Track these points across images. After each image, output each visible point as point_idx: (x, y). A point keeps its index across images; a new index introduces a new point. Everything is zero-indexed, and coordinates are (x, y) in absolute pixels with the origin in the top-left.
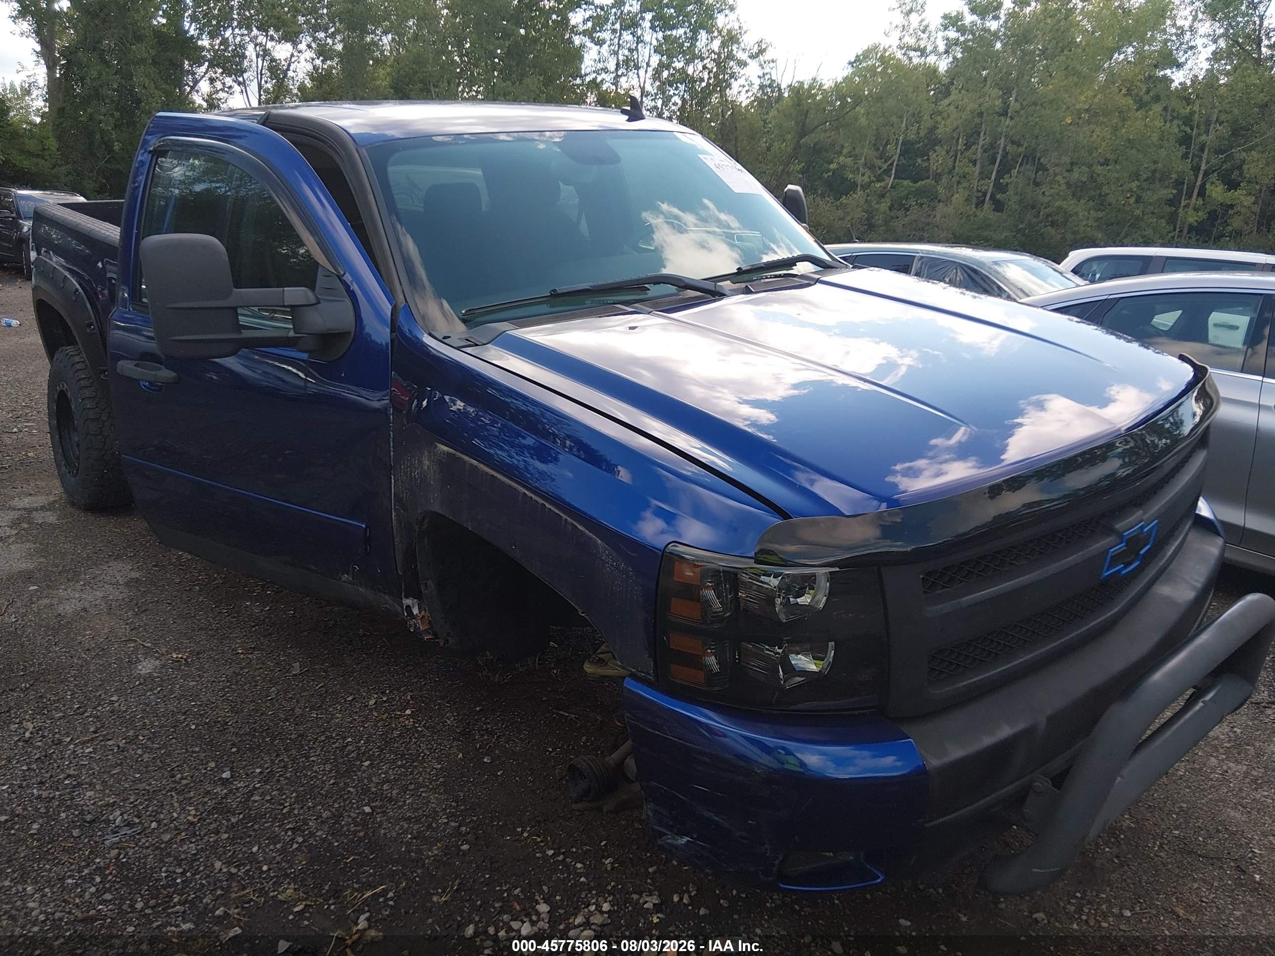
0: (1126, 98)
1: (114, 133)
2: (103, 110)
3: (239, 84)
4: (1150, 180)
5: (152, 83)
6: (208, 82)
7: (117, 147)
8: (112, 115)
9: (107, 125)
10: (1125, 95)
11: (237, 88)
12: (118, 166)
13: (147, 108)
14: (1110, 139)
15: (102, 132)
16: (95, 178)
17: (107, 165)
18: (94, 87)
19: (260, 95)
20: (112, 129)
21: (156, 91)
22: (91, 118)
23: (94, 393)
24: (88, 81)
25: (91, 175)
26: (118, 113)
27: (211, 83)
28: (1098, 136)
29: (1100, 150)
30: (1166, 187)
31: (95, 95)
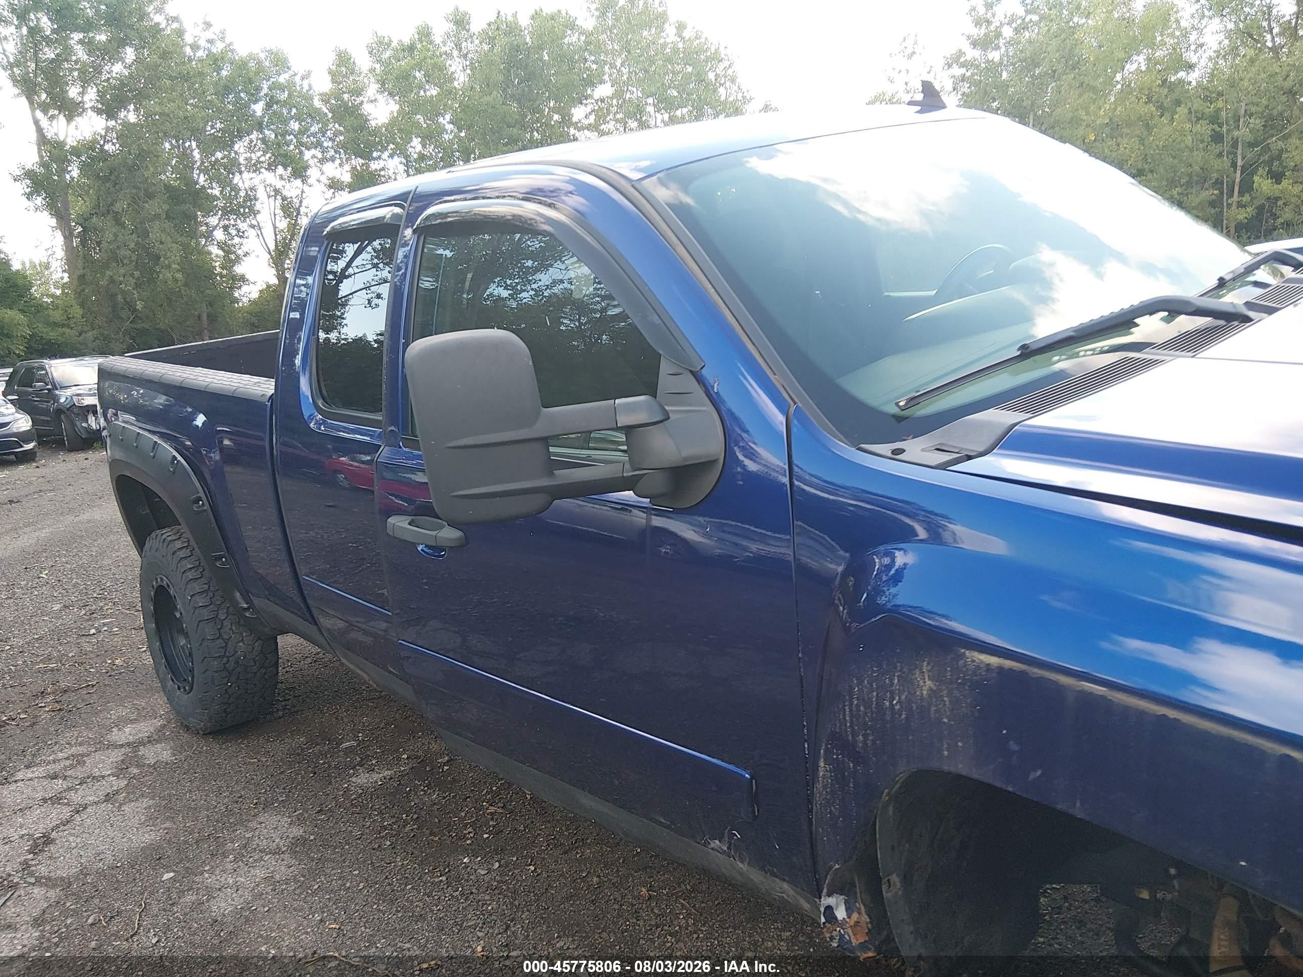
0: (1147, 106)
1: (135, 292)
2: (122, 271)
3: (253, 227)
4: (1189, 184)
5: (169, 237)
6: (222, 229)
7: (139, 306)
8: (132, 275)
9: (128, 285)
10: (1146, 103)
11: (252, 233)
12: (143, 325)
13: (166, 262)
14: (1139, 149)
15: (123, 292)
16: (121, 341)
17: (133, 325)
18: (111, 250)
19: (276, 235)
20: (133, 289)
21: (174, 245)
22: (112, 280)
23: (206, 586)
24: (104, 245)
25: (117, 337)
26: (138, 272)
27: (225, 230)
28: (1125, 148)
29: (1130, 163)
30: (1207, 189)
31: (115, 258)
